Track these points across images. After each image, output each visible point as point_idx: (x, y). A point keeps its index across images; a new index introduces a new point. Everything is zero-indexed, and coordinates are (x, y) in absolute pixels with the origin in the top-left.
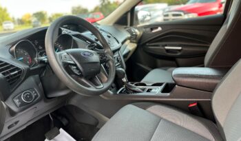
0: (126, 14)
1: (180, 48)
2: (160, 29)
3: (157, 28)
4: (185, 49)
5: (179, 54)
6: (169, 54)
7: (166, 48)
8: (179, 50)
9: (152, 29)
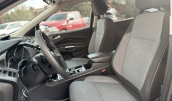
0: (34, 28)
1: (73, 46)
2: (59, 37)
3: (57, 36)
4: (76, 46)
5: (74, 50)
6: (68, 51)
7: (66, 47)
8: (73, 48)
9: (54, 37)
